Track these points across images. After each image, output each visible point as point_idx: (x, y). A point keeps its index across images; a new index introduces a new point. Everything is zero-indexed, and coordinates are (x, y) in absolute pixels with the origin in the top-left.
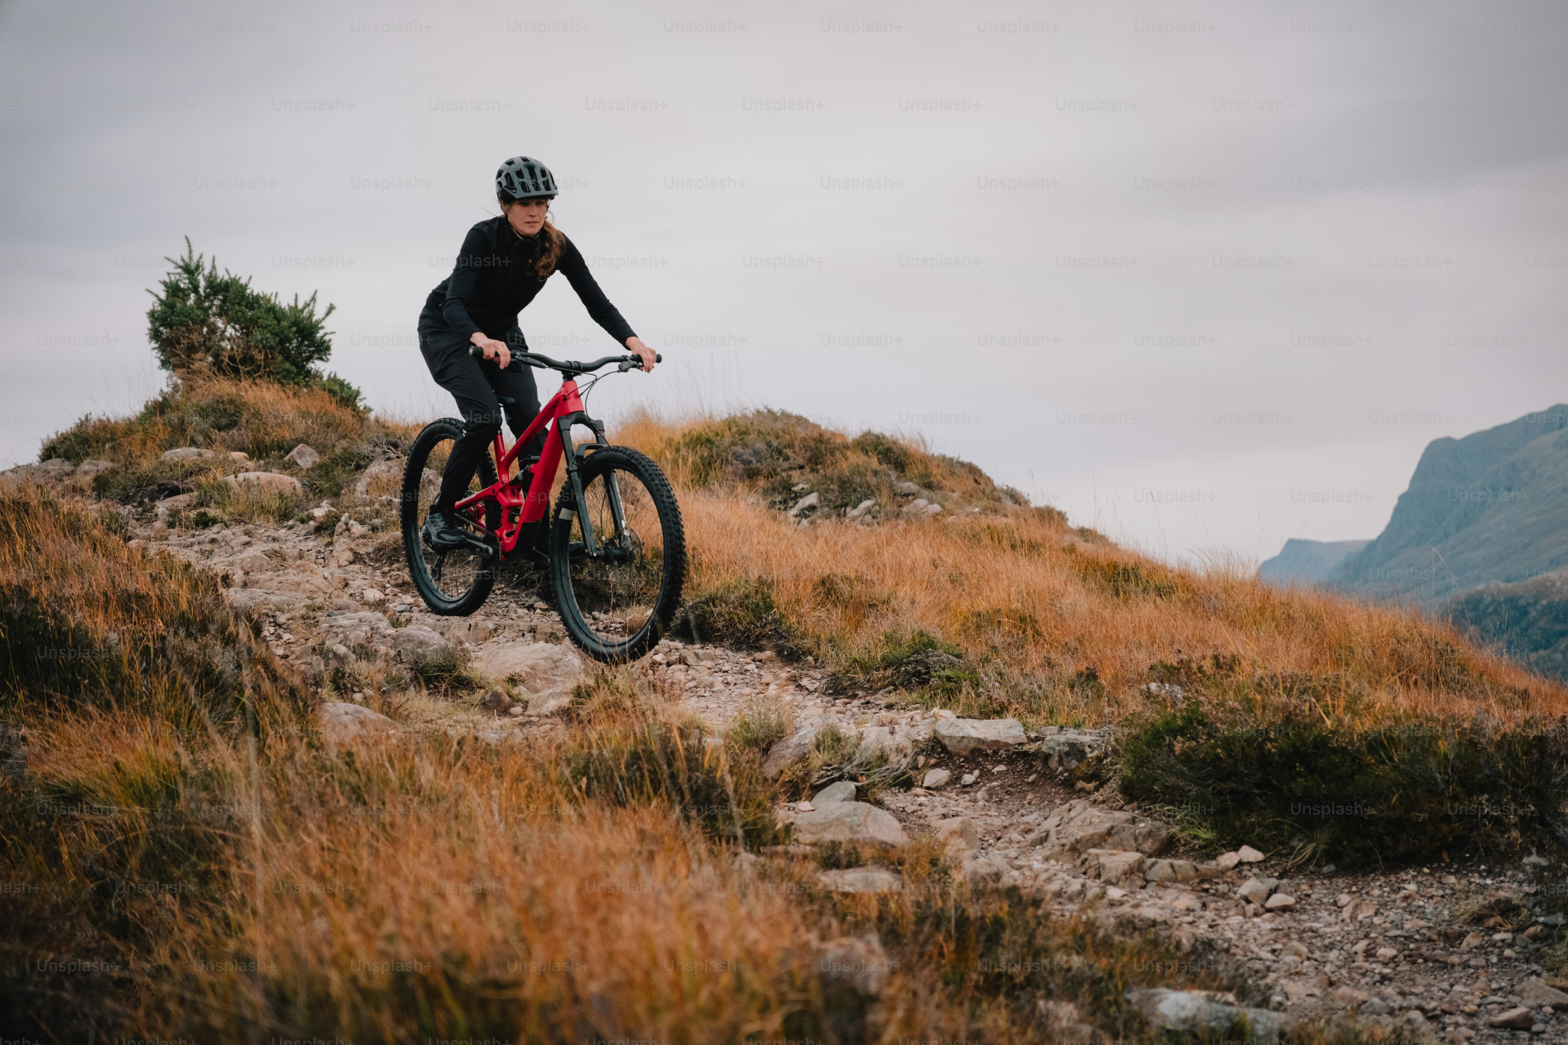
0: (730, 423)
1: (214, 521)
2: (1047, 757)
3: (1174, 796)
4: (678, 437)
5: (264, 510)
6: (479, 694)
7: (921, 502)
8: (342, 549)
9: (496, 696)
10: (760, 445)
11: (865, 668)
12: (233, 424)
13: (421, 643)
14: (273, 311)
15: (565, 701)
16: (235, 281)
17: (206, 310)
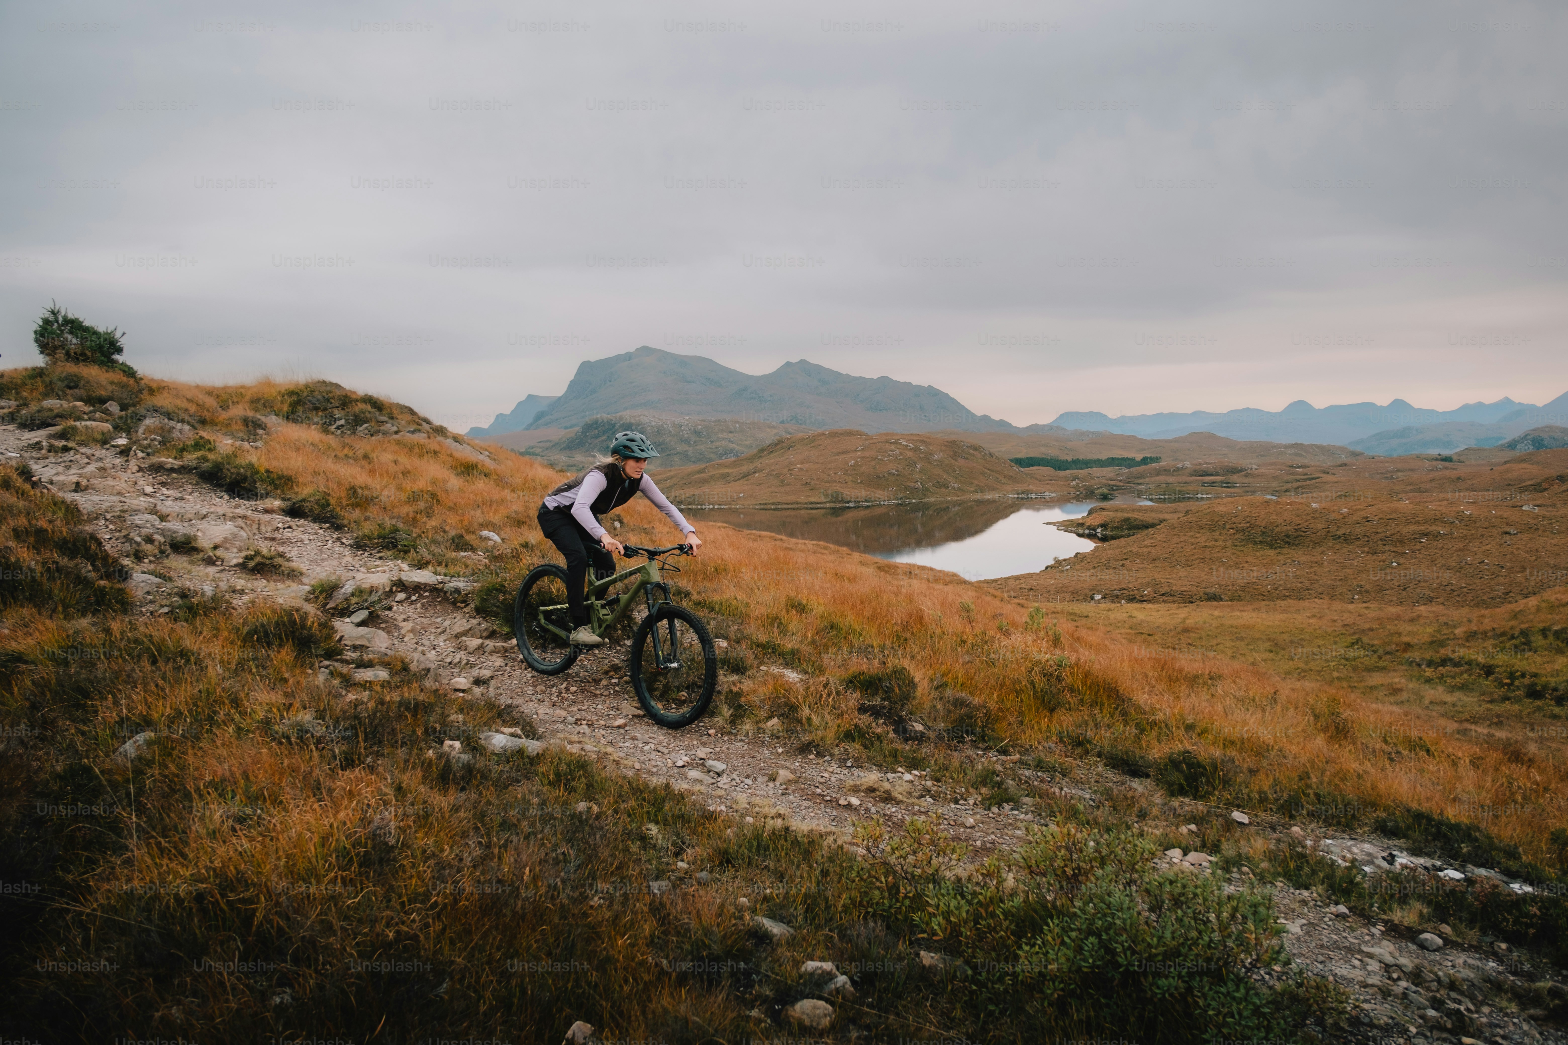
0: (306, 386)
1: (71, 449)
2: (446, 592)
3: (496, 615)
4: (283, 391)
5: (96, 440)
6: (201, 555)
7: (389, 425)
8: (133, 465)
9: (210, 557)
10: (320, 397)
11: (370, 538)
12: (76, 387)
13: (175, 532)
14: (95, 333)
15: (241, 561)
16: (77, 319)
17: (62, 331)
